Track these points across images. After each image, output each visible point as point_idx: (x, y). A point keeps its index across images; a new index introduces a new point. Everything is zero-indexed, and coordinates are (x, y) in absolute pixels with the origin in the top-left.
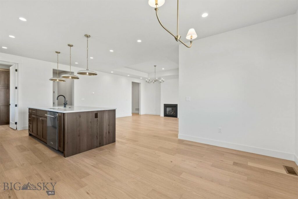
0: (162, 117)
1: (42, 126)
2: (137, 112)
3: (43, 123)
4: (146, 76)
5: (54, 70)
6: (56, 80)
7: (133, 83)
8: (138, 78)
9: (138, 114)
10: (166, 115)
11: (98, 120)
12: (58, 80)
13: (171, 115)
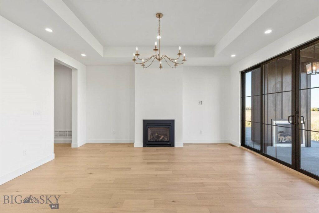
0: (139, 148)
2: (61, 140)
13: (159, 142)
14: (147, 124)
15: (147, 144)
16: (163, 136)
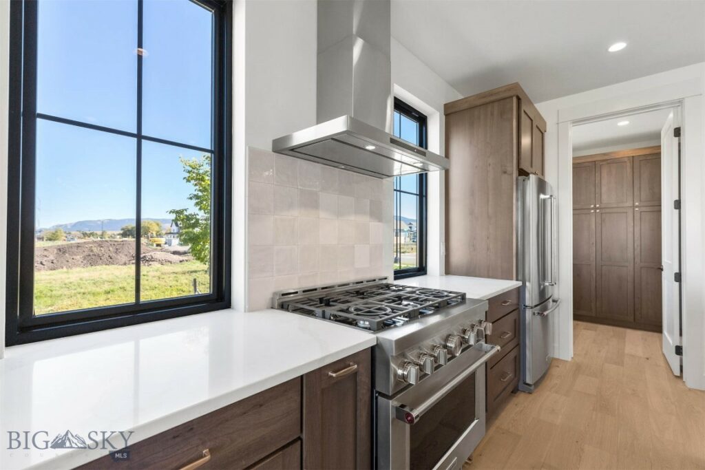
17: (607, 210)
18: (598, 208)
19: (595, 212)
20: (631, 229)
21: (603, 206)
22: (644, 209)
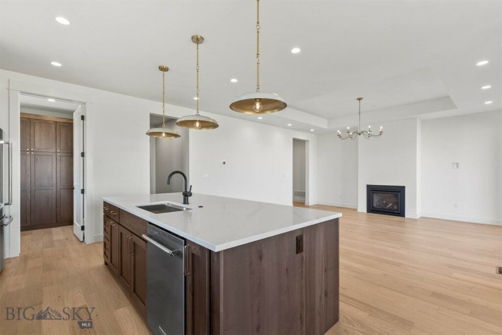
0: (362, 213)
1: (133, 258)
2: (299, 199)
3: (134, 251)
4: (323, 124)
5: (152, 116)
6: (160, 133)
7: (295, 140)
8: (306, 129)
9: (304, 203)
10: (371, 209)
11: (303, 258)
12: (164, 135)
13: (386, 209)
14: (372, 190)
15: (372, 210)
16: (391, 204)
17: (39, 153)
18: (32, 151)
19: (30, 153)
20: (55, 166)
21: (36, 150)
22: (63, 154)
